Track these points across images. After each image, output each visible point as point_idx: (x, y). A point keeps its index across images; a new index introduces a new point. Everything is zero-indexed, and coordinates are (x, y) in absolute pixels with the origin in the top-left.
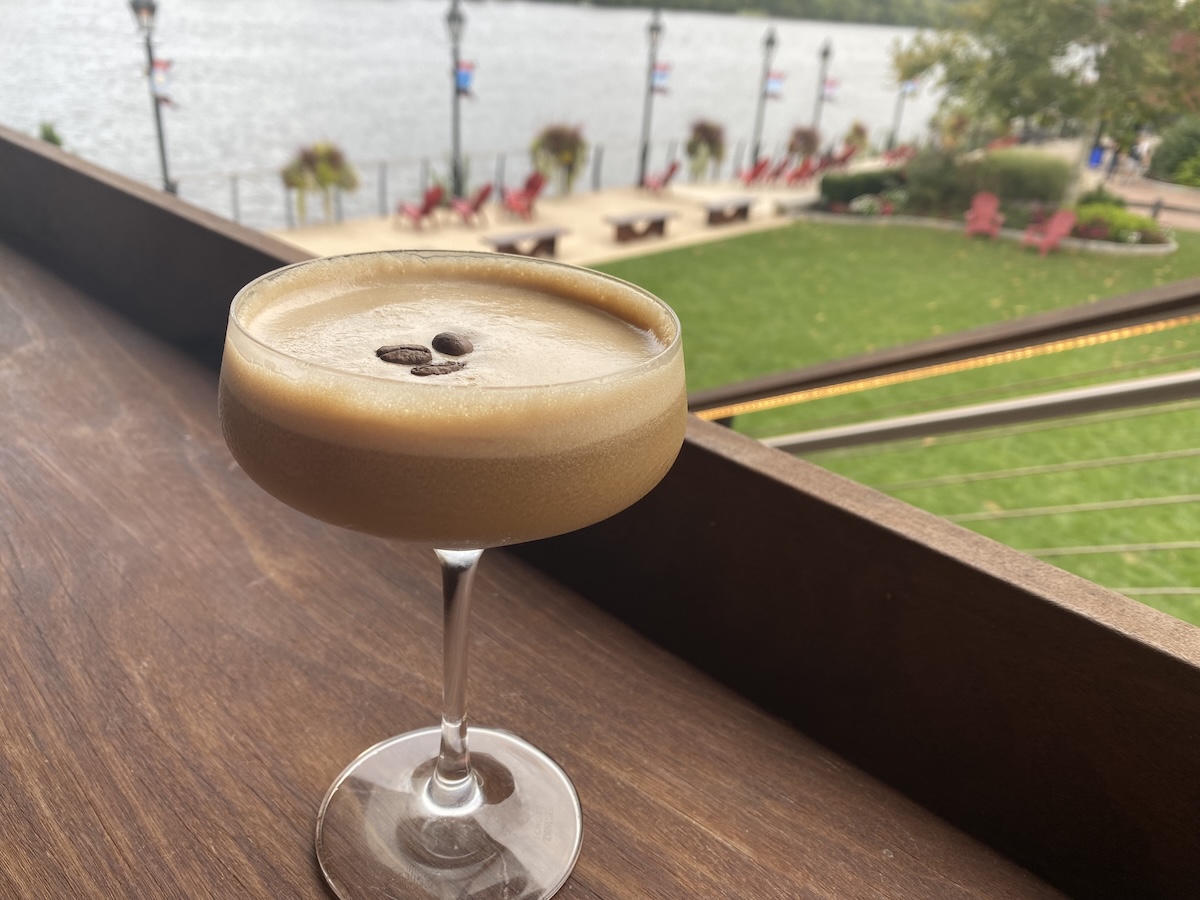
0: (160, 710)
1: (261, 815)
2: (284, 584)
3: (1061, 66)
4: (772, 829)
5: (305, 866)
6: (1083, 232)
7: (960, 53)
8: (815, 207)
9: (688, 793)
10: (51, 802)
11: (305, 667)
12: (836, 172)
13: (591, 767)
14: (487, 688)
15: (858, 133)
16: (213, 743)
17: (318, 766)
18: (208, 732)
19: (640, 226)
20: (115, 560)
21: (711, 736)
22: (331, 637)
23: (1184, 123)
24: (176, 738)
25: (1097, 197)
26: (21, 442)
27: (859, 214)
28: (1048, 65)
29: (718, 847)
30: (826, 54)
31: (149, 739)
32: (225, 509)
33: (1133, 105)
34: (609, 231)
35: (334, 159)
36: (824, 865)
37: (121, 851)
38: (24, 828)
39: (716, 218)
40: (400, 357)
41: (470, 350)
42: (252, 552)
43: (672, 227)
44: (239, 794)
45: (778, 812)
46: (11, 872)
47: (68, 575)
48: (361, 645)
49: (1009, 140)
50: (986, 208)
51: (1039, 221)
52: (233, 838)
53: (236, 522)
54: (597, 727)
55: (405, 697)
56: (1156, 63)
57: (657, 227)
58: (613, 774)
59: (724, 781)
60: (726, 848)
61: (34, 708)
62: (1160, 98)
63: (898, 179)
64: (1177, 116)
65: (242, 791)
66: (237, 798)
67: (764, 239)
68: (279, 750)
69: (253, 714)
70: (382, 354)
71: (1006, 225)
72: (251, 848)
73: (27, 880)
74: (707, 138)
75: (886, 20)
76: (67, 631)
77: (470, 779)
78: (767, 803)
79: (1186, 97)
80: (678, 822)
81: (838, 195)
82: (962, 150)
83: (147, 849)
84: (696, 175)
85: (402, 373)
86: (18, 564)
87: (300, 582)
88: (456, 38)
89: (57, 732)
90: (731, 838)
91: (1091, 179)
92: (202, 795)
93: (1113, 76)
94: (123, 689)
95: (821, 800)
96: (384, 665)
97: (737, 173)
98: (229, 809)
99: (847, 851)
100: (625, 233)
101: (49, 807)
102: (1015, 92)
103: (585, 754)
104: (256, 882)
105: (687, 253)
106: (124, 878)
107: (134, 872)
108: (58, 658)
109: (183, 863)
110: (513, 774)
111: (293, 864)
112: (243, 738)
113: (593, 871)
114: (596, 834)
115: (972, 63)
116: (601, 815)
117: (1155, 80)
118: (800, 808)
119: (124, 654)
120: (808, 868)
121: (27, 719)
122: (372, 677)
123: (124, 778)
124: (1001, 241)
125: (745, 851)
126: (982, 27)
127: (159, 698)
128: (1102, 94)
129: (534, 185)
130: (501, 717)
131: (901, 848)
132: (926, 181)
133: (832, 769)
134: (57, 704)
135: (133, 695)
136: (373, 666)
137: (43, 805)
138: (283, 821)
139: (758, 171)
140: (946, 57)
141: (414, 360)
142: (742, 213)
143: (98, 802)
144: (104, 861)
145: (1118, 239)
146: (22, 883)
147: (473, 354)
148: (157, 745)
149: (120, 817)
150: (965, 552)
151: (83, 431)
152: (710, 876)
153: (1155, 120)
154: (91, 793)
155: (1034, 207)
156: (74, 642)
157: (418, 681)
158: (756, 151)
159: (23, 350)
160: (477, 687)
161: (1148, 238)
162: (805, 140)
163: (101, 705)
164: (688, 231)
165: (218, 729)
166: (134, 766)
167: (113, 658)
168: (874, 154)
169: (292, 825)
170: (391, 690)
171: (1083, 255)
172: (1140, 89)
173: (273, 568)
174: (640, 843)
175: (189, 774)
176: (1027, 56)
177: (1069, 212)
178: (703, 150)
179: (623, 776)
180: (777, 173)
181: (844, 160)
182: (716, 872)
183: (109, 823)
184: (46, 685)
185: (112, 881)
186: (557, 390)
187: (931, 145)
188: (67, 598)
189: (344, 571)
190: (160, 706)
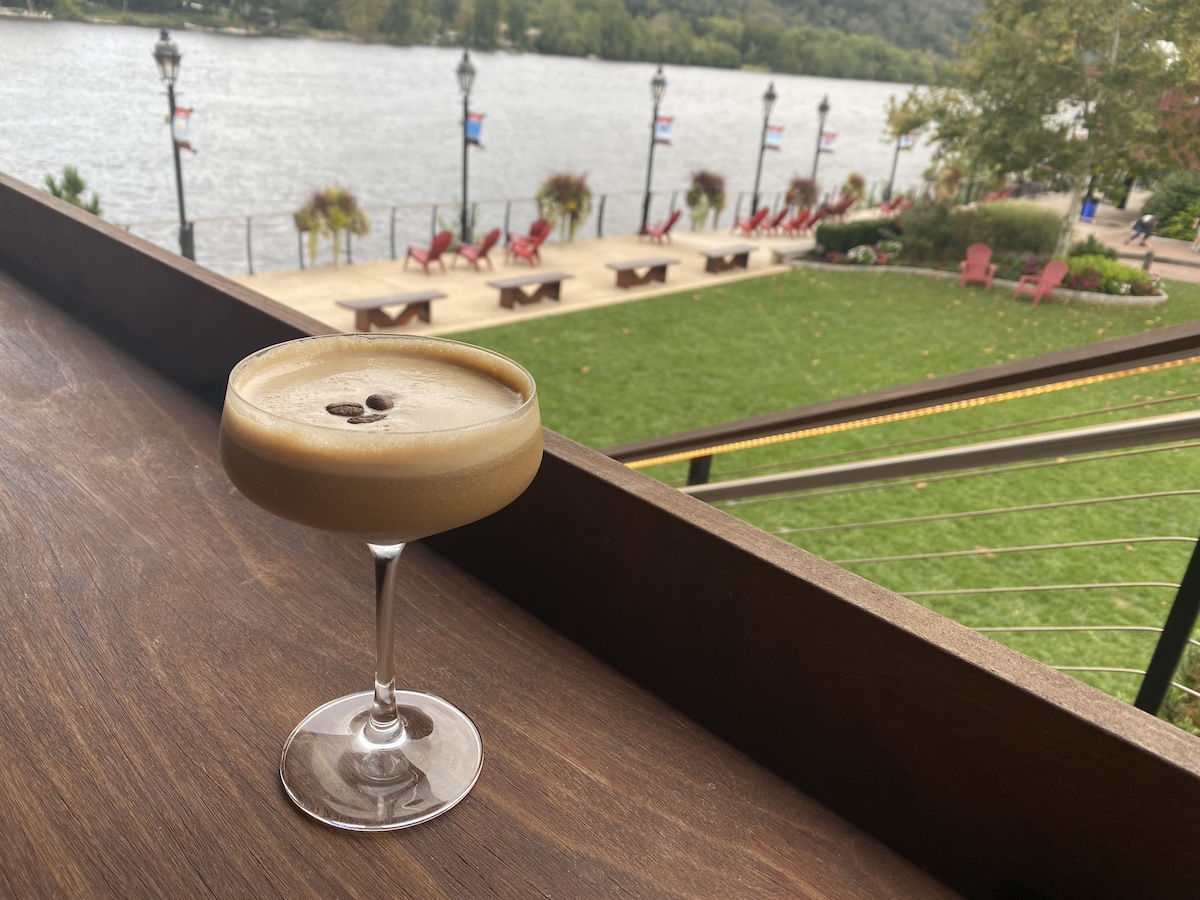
0: (167, 674)
1: (241, 747)
2: (268, 583)
3: (1051, 123)
4: (626, 767)
5: (272, 782)
6: (1073, 282)
7: (952, 108)
8: (811, 255)
9: (567, 740)
10: (85, 735)
11: (281, 646)
12: (833, 222)
13: (495, 721)
14: (422, 664)
15: (857, 183)
16: (207, 698)
17: (286, 715)
18: (204, 690)
19: (641, 272)
20: (135, 564)
21: (592, 701)
22: (303, 623)
23: (1173, 178)
24: (180, 693)
25: (1090, 248)
26: (59, 468)
27: (854, 262)
28: (1040, 123)
29: (583, 777)
30: (824, 108)
31: (159, 694)
32: (225, 525)
33: (1121, 161)
34: (612, 276)
35: (346, 203)
36: (662, 792)
37: (135, 768)
38: (65, 751)
39: (715, 265)
40: (342, 411)
41: (391, 406)
42: (244, 559)
43: (672, 273)
44: (225, 733)
45: (634, 755)
46: (55, 781)
47: (97, 575)
48: (325, 630)
49: (1003, 193)
50: (979, 258)
51: (1032, 271)
52: (220, 763)
53: (234, 536)
54: (504, 693)
55: (357, 669)
56: (1144, 121)
57: (658, 273)
58: (511, 726)
59: (595, 732)
60: (589, 779)
61: (71, 668)
62: (1149, 154)
63: (894, 228)
64: (1166, 172)
65: (228, 731)
66: (224, 736)
67: (763, 284)
68: (257, 704)
69: (239, 678)
70: (331, 409)
71: (997, 275)
72: (232, 769)
73: (67, 786)
74: (707, 188)
75: (884, 76)
76: (96, 615)
77: (398, 724)
78: (626, 749)
79: (1173, 153)
80: (555, 760)
81: (835, 244)
82: (956, 202)
83: (156, 768)
84: (697, 224)
85: (342, 422)
86: (58, 564)
87: (281, 583)
88: (466, 90)
89: (89, 687)
90: (595, 772)
91: (1082, 231)
92: (198, 733)
93: (1101, 133)
94: (140, 658)
95: (668, 748)
96: (343, 645)
97: (737, 223)
98: (218, 745)
99: (680, 784)
100: (626, 278)
101: (83, 738)
102: (1007, 148)
103: (492, 712)
104: (235, 792)
105: (687, 296)
106: (138, 786)
107: (145, 782)
108: (90, 635)
109: (182, 777)
110: (434, 721)
111: (263, 781)
112: (231, 695)
113: (486, 791)
114: (492, 768)
115: (964, 120)
116: (498, 754)
117: (1144, 137)
118: (651, 753)
119: (141, 633)
120: (649, 794)
121: (66, 678)
122: (333, 653)
123: (139, 720)
124: (994, 290)
125: (603, 781)
126: (973, 85)
127: (166, 665)
128: (1092, 150)
129: (539, 232)
130: (430, 684)
131: (723, 782)
132: (921, 232)
133: (683, 727)
134: (89, 668)
135: (147, 663)
136: (335, 646)
137: (79, 737)
138: (257, 752)
139: (757, 219)
140: (940, 113)
141: (352, 413)
142: (741, 260)
143: (119, 736)
144: (124, 776)
145: (1109, 290)
146: (63, 787)
147: (394, 409)
148: (165, 698)
149: (135, 746)
150: (783, 560)
151: (110, 460)
152: (574, 797)
153: (1143, 175)
154: (115, 729)
155: (1027, 257)
156: (102, 623)
157: (369, 658)
158: (755, 202)
159: (59, 391)
160: (415, 663)
161: (1138, 289)
162: (803, 190)
163: (123, 669)
164: (688, 276)
165: (212, 688)
166: (147, 712)
167: (132, 636)
168: (871, 205)
169: (264, 755)
170: (347, 663)
171: (1073, 303)
172: (1128, 145)
173: (260, 572)
174: (524, 774)
175: (188, 718)
176: (1019, 114)
177: (1060, 262)
178: (704, 199)
179: (519, 728)
180: (776, 223)
181: (841, 209)
182: (578, 794)
183: (128, 749)
184: (80, 654)
185: (129, 787)
186: (436, 435)
187: (926, 195)
188: (97, 591)
189: (317, 575)
190: (168, 671)
